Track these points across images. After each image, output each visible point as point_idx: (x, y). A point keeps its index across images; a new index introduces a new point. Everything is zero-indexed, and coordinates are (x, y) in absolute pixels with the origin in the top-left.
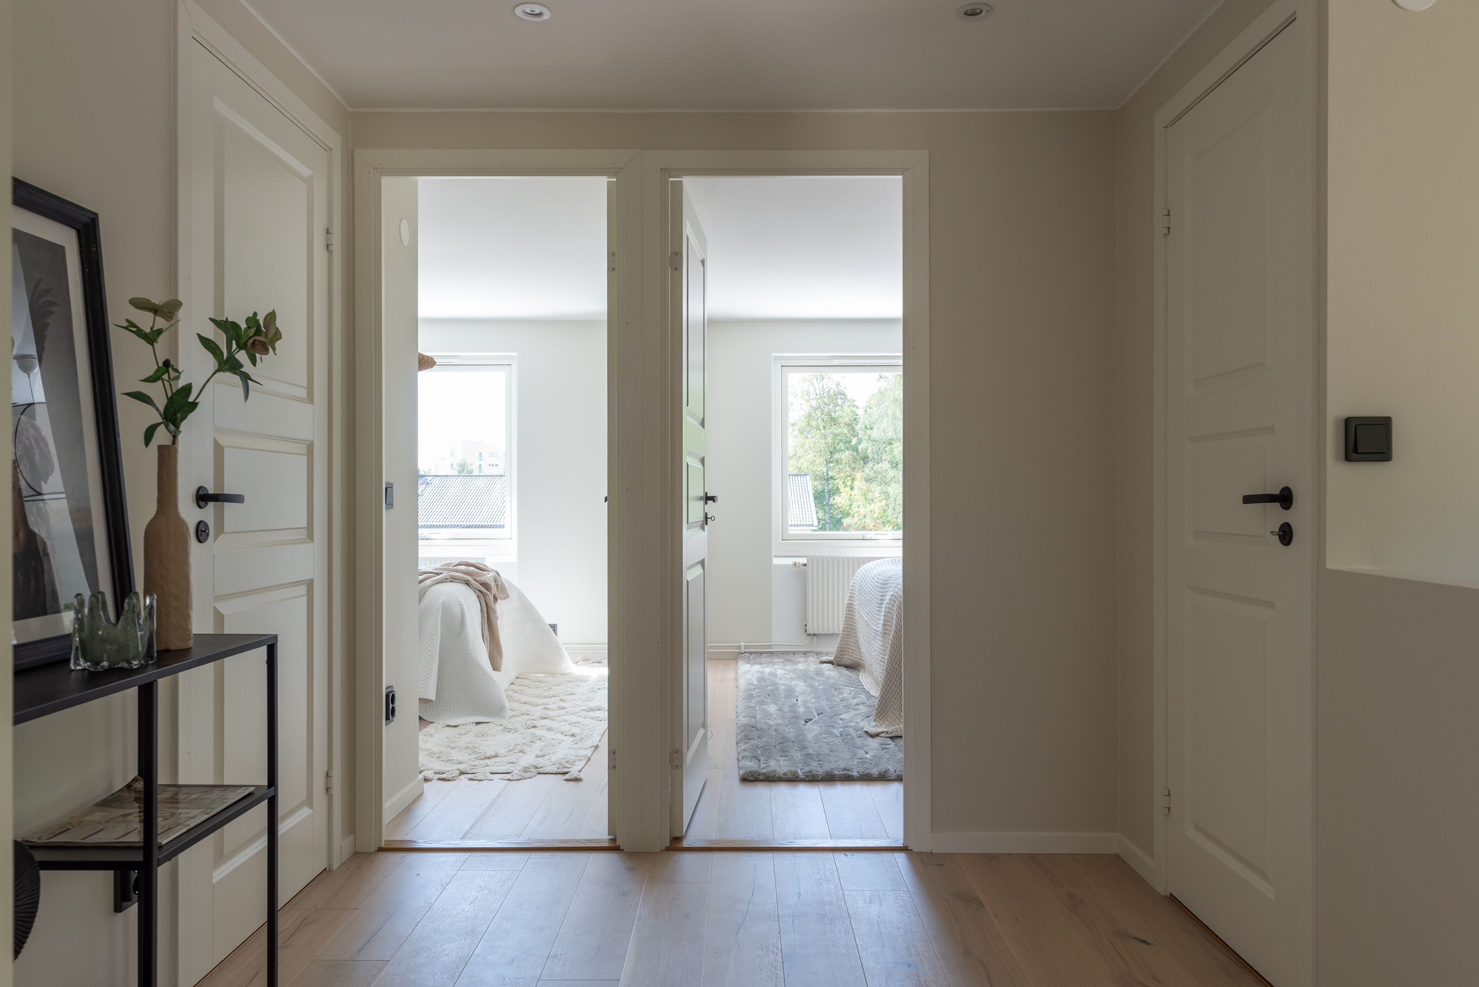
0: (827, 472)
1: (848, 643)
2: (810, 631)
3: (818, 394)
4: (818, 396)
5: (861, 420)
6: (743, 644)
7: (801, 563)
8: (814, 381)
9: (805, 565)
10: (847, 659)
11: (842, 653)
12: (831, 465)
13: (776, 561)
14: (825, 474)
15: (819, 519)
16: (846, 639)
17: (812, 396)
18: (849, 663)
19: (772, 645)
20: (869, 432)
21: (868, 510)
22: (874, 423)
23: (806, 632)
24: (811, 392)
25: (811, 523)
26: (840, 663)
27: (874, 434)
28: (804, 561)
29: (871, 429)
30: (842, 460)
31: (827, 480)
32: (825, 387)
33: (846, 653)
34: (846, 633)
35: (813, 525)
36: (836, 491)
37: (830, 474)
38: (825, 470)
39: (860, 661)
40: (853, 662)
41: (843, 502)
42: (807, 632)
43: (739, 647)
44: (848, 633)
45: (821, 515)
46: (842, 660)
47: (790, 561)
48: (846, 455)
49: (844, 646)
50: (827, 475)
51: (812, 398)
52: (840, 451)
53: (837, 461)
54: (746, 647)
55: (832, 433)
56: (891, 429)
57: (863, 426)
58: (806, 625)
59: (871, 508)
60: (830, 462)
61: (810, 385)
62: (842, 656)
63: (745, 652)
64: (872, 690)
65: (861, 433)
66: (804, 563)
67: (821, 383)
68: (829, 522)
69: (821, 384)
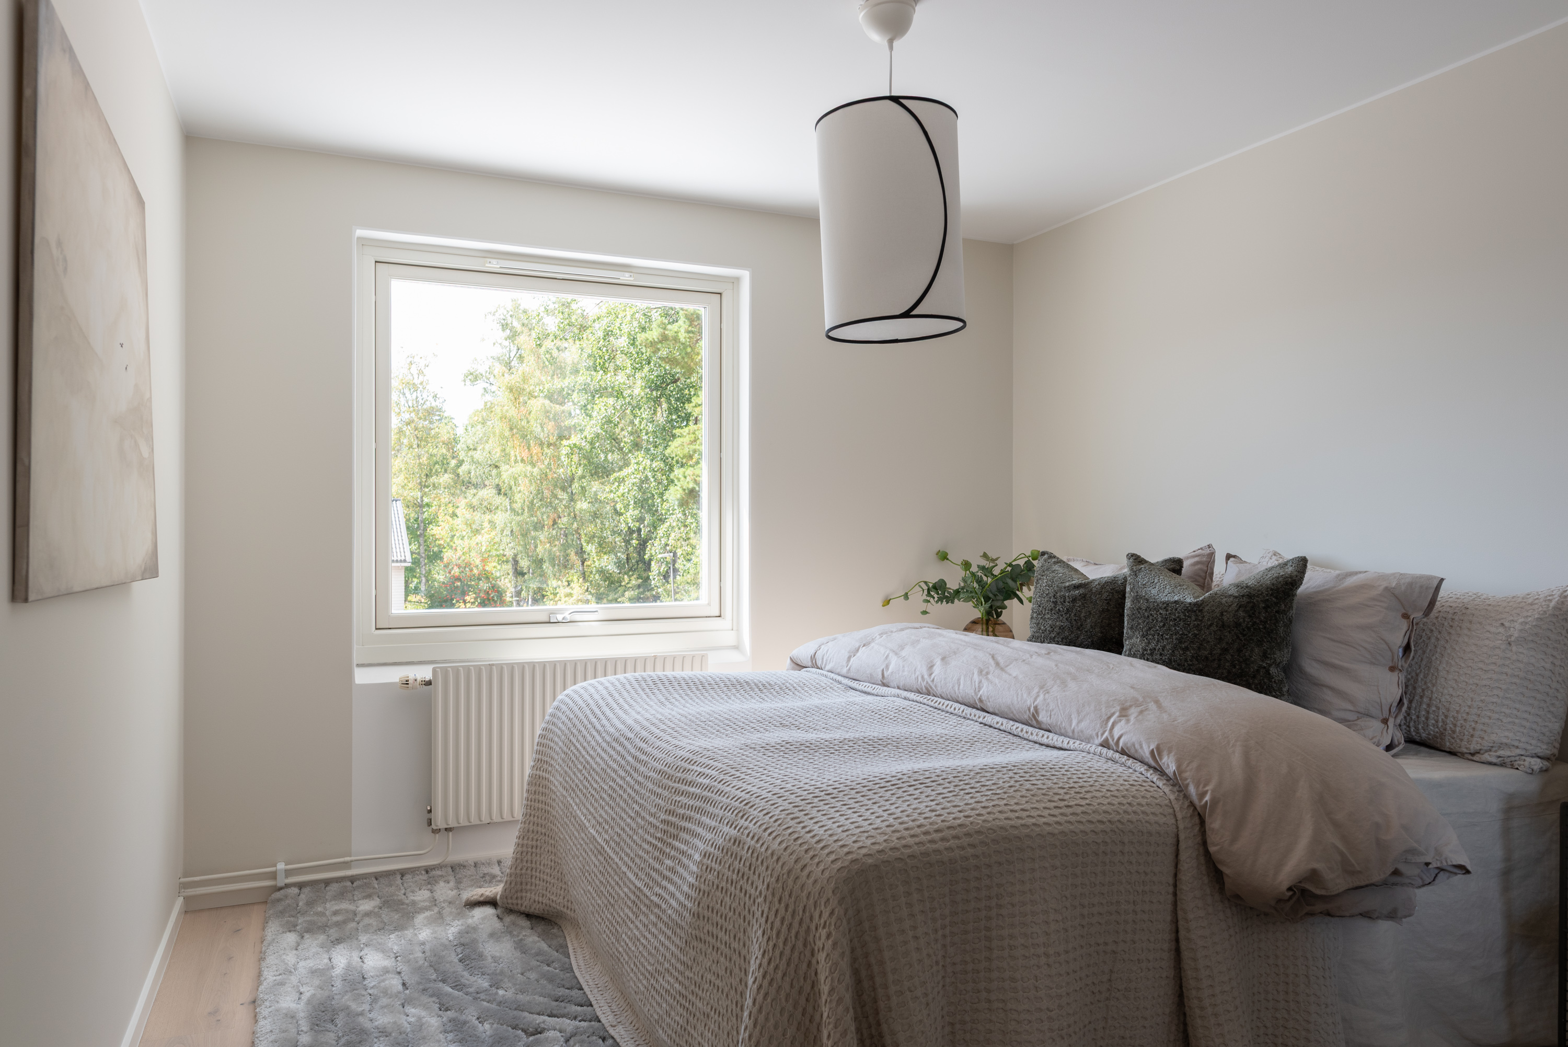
0: (422, 497)
1: (534, 865)
2: (439, 823)
3: (411, 405)
4: (412, 409)
5: (462, 440)
6: (281, 866)
7: (419, 679)
8: (407, 391)
9: (429, 683)
10: (532, 900)
11: (519, 887)
12: (427, 490)
13: (362, 677)
14: (419, 500)
15: (412, 553)
16: (529, 857)
17: (403, 409)
18: (535, 909)
19: (352, 861)
20: (471, 453)
21: (473, 543)
22: (477, 443)
23: (430, 823)
24: (402, 403)
25: (403, 558)
26: (516, 908)
27: (478, 455)
28: (425, 673)
29: (475, 449)
30: (440, 484)
31: (421, 506)
32: (420, 399)
33: (529, 887)
34: (530, 843)
35: (405, 561)
36: (433, 521)
37: (426, 500)
38: (419, 494)
39: (565, 910)
40: (547, 908)
41: (443, 533)
42: (434, 826)
43: (274, 876)
44: (534, 843)
45: (414, 547)
46: (519, 902)
47: (394, 675)
48: (445, 479)
49: (524, 871)
50: (422, 501)
51: (402, 410)
52: (437, 474)
53: (434, 485)
54: (288, 873)
55: (427, 452)
56: (498, 450)
57: (464, 446)
58: (430, 811)
59: (477, 540)
60: (425, 486)
61: (401, 396)
62: (519, 894)
63: (287, 886)
64: (620, 1028)
65: (462, 455)
66: (427, 679)
67: (415, 393)
68: (423, 555)
69: (414, 395)
